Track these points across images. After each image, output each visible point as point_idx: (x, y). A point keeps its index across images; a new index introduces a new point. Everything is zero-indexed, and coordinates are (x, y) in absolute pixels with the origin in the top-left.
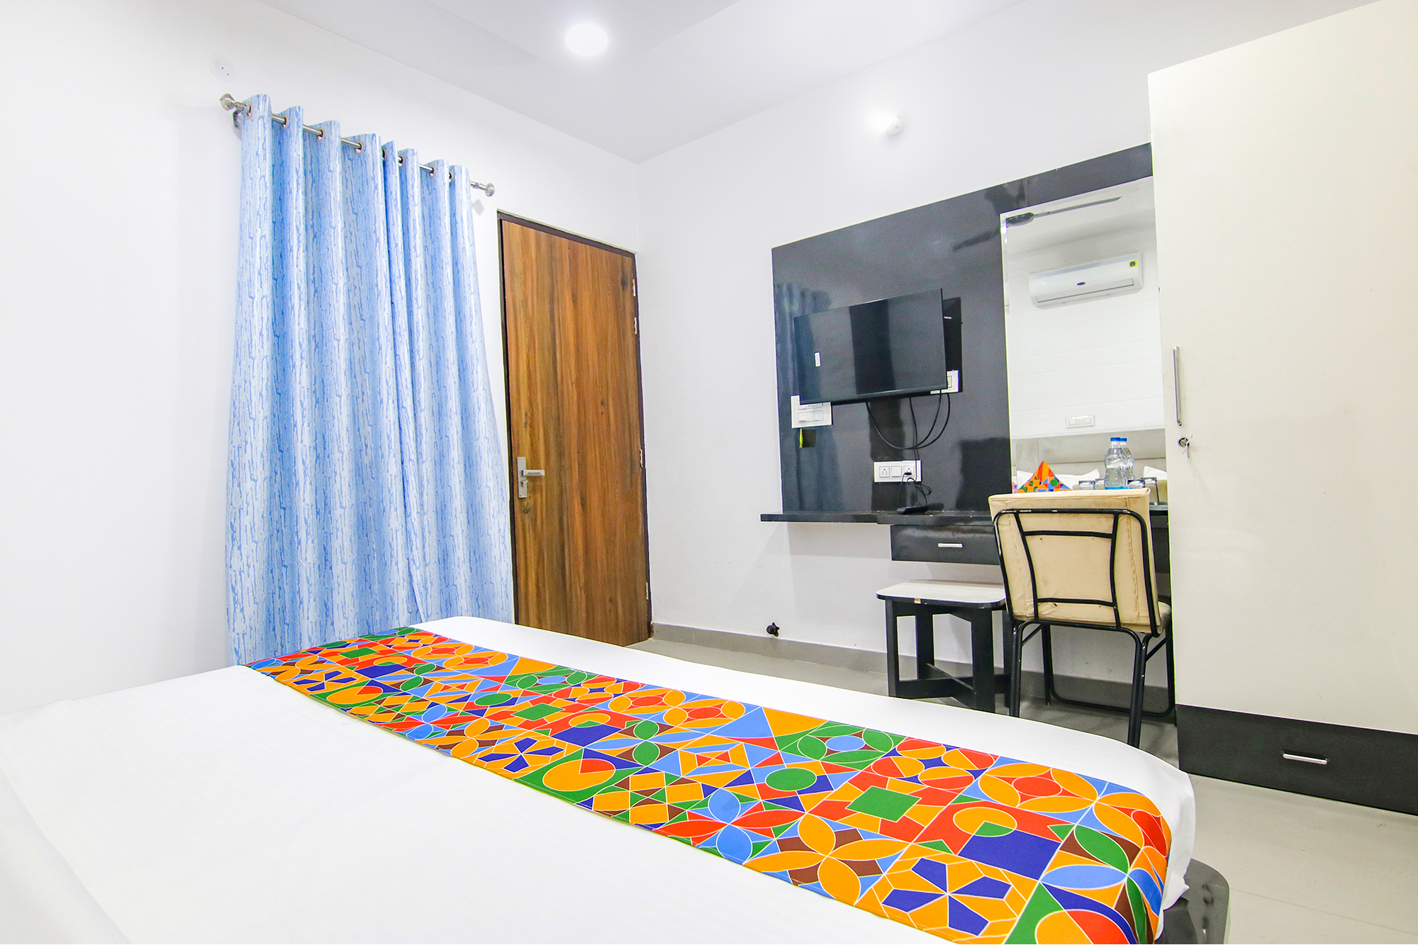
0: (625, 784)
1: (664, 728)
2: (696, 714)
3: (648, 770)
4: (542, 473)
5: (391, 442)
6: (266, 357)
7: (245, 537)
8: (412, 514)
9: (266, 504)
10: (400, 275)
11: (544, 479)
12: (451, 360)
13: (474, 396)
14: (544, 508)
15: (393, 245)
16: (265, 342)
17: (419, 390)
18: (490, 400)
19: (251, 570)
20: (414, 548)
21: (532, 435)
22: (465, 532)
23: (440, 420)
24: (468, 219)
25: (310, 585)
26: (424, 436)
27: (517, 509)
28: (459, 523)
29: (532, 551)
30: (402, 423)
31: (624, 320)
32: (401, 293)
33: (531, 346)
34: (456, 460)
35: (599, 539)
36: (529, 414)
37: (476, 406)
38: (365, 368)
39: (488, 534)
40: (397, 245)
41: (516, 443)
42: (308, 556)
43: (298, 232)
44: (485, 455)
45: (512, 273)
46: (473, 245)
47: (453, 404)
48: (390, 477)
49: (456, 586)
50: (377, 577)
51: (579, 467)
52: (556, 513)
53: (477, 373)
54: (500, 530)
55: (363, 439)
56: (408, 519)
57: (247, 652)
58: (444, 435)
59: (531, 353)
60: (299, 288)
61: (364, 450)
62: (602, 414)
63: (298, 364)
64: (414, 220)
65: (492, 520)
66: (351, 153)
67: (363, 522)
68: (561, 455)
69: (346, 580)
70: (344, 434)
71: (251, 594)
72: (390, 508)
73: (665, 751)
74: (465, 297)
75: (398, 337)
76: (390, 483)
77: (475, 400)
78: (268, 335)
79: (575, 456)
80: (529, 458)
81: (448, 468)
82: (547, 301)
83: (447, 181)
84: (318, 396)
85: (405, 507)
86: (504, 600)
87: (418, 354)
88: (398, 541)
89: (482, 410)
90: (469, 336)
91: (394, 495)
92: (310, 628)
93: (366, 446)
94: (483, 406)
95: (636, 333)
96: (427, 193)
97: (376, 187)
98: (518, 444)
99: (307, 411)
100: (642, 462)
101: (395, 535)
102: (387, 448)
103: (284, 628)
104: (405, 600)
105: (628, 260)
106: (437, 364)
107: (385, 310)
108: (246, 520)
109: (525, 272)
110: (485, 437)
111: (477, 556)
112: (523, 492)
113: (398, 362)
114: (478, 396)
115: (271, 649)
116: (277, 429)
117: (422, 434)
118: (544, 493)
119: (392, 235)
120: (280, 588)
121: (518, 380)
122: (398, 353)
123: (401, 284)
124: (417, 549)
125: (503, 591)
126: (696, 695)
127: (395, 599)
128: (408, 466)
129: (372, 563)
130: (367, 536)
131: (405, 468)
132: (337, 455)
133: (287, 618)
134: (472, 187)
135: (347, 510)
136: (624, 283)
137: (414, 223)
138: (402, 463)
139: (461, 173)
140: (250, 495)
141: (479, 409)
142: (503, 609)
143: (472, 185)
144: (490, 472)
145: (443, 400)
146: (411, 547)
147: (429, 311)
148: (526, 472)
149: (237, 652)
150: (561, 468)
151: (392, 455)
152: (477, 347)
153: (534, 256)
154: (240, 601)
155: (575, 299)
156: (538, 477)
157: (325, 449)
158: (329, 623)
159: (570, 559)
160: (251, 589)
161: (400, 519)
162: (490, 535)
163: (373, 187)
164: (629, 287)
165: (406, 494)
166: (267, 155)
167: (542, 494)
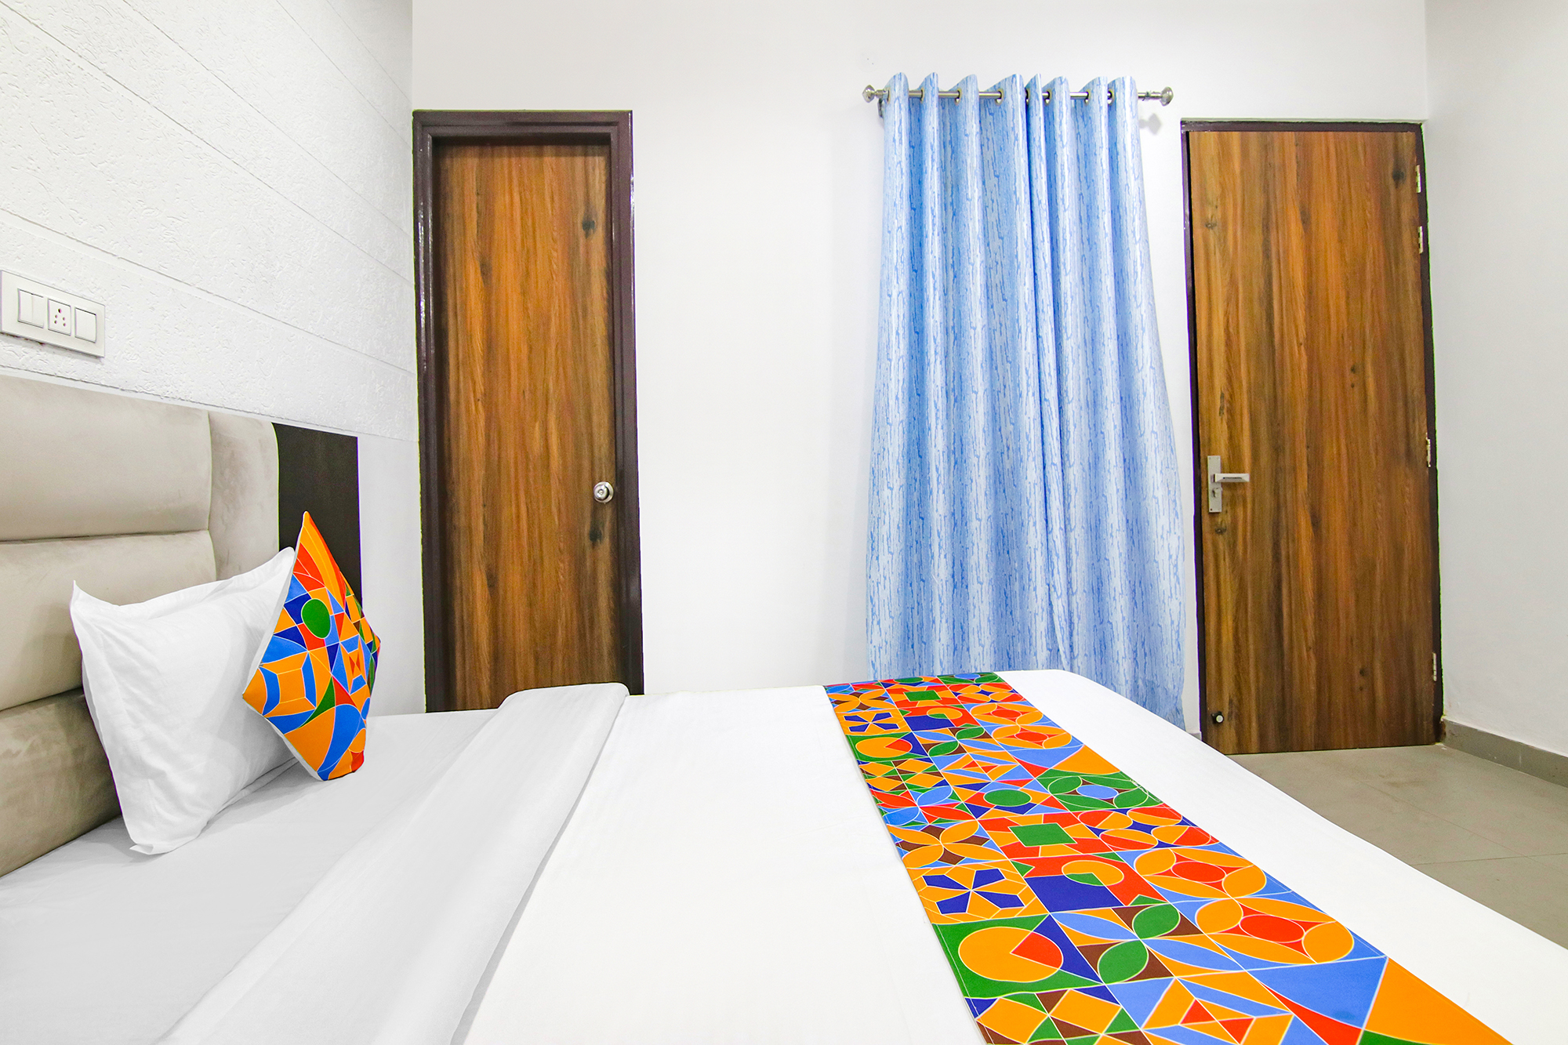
0: (1049, 1000)
1: (1186, 928)
2: (1258, 925)
3: (1102, 993)
4: (1245, 477)
5: (1030, 442)
6: (902, 356)
7: (883, 547)
8: (1054, 530)
9: (901, 513)
10: (1043, 238)
11: (1249, 485)
12: (1107, 335)
13: (1138, 377)
14: (1249, 528)
15: (1035, 203)
16: (901, 342)
17: (1067, 376)
18: (1161, 383)
19: (887, 581)
20: (1055, 572)
21: (1232, 424)
22: (1123, 555)
23: (1095, 412)
24: (1133, 145)
25: (942, 604)
26: (1072, 433)
27: (1206, 528)
28: (1115, 543)
29: (1229, 589)
30: (1044, 417)
31: (1398, 235)
32: (1044, 259)
33: (1231, 299)
34: (1113, 462)
35: (1342, 575)
36: (1227, 396)
37: (1141, 391)
38: (1007, 357)
39: (1155, 560)
40: (1040, 202)
41: (1206, 437)
42: (941, 571)
43: (933, 214)
44: (1151, 455)
45: (1204, 201)
46: (1140, 177)
47: (1110, 391)
48: (1028, 485)
49: (1111, 623)
50: (1018, 602)
51: (1309, 470)
52: (1268, 536)
53: (1142, 347)
54: (1170, 557)
55: (1005, 441)
56: (1050, 536)
57: (883, 667)
58: (1099, 431)
59: (1232, 309)
60: (934, 276)
61: (1006, 452)
62: (1353, 386)
63: (932, 359)
64: (1062, 165)
65: (1161, 543)
66: (992, 106)
67: (1004, 537)
68: (1277, 450)
69: (982, 602)
70: (980, 435)
71: (887, 607)
72: (1029, 521)
73: (1156, 969)
74: (1128, 249)
75: (1041, 315)
76: (1028, 492)
77: (1140, 383)
78: (904, 334)
79: (1302, 452)
80: (1225, 457)
81: (1103, 472)
82: (1259, 231)
83: (1105, 102)
84: (956, 394)
85: (1047, 521)
86: (1174, 651)
87: (1066, 331)
88: (1038, 562)
89: (1148, 395)
90: (1133, 300)
91: (1033, 505)
92: (942, 651)
93: (1008, 448)
94: (1150, 389)
95: (1421, 251)
96: (1081, 125)
97: (1016, 139)
98: (1210, 439)
99: (941, 412)
100: (1429, 459)
101: (1033, 554)
102: (1026, 450)
103: (921, 646)
104: (1044, 633)
105: (1407, 138)
106: (1092, 343)
107: (1025, 284)
108: (884, 530)
109: (1223, 196)
110: (1153, 432)
111: (1141, 589)
112: (1215, 504)
113: (1041, 345)
114: (1145, 377)
115: (909, 667)
116: (917, 433)
117: (1069, 432)
118: (1249, 506)
119: (1034, 192)
120: (918, 603)
121: (1210, 350)
122: (1040, 334)
123: (1045, 248)
124: (1059, 573)
125: (1174, 638)
126: (1283, 887)
127: (1033, 631)
128: (1050, 472)
129: (1013, 585)
130: (1008, 553)
131: (1047, 474)
132: (974, 460)
133: (924, 636)
134: (1140, 101)
135: (983, 522)
136: (1398, 177)
137: (1062, 169)
138: (1044, 468)
139: (1124, 87)
140: (887, 504)
141: (1145, 394)
142: (1173, 662)
143: (1140, 97)
144: (1159, 477)
145: (1099, 386)
146: (1053, 571)
147: (1084, 276)
148: (1220, 477)
149: (873, 665)
150: (1277, 471)
151: (1031, 459)
152: (1143, 313)
153: (1237, 169)
154: (877, 613)
155: (1306, 220)
156: (1239, 483)
157: (962, 453)
158: (965, 648)
159: (1290, 604)
160: (886, 601)
161: (1039, 536)
162: (1157, 562)
163: (1013, 138)
164: (1408, 180)
165: (1048, 505)
166: (903, 139)
167: (1245, 507)
